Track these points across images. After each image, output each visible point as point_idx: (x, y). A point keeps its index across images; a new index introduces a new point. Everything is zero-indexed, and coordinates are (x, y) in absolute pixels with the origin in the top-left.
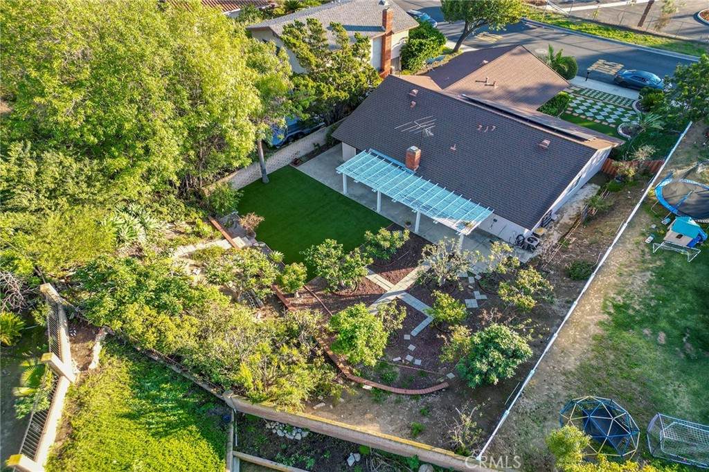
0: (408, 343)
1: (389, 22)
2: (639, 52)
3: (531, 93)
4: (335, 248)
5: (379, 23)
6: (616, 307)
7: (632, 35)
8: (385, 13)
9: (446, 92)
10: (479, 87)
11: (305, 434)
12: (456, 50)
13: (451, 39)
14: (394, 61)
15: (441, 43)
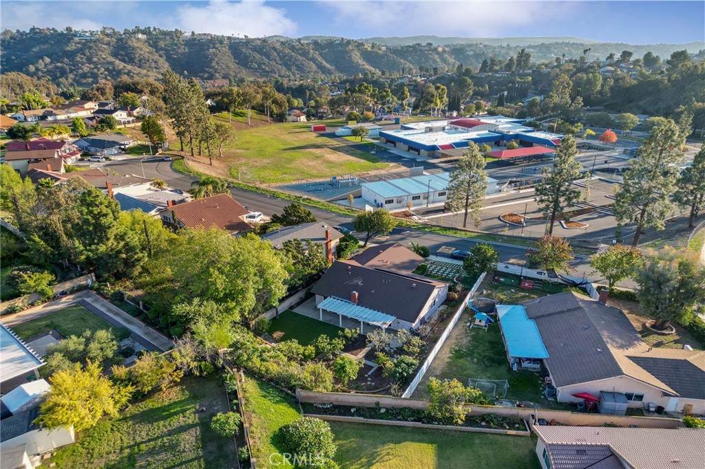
0: (367, 377)
1: (329, 236)
2: (463, 240)
3: (407, 265)
4: (326, 339)
5: (324, 236)
6: (456, 351)
7: (459, 232)
8: (327, 232)
9: (364, 266)
10: (380, 263)
11: (331, 405)
12: (365, 246)
13: (362, 239)
14: (333, 254)
15: (357, 242)
